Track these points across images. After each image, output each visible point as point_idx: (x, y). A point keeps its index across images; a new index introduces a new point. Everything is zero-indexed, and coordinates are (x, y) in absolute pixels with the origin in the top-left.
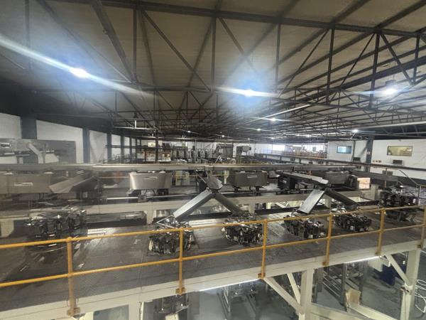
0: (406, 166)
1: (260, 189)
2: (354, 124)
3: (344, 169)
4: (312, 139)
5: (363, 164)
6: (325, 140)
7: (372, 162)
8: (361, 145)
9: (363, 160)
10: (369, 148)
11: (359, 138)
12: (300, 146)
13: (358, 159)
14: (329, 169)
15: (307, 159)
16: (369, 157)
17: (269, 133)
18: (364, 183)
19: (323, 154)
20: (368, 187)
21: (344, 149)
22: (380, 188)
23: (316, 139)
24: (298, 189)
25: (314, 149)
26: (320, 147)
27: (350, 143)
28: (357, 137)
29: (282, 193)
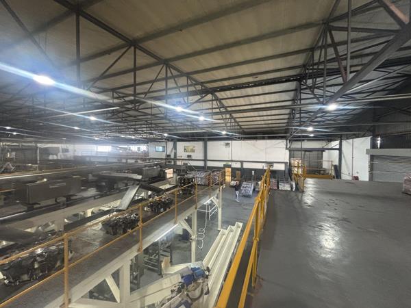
0: (193, 158)
1: (72, 198)
2: (164, 130)
3: (156, 165)
4: (135, 140)
5: (173, 159)
6: (147, 141)
7: (178, 158)
8: (170, 144)
9: (172, 157)
10: (175, 147)
11: (168, 140)
12: (126, 146)
13: (169, 156)
14: (146, 166)
15: (133, 158)
16: (175, 154)
17: (91, 133)
18: (170, 173)
19: (146, 154)
20: (172, 176)
21: (160, 149)
22: (178, 175)
23: (139, 140)
24: (117, 189)
25: (139, 148)
26: (143, 148)
27: (164, 144)
28: (168, 139)
29: (102, 196)
